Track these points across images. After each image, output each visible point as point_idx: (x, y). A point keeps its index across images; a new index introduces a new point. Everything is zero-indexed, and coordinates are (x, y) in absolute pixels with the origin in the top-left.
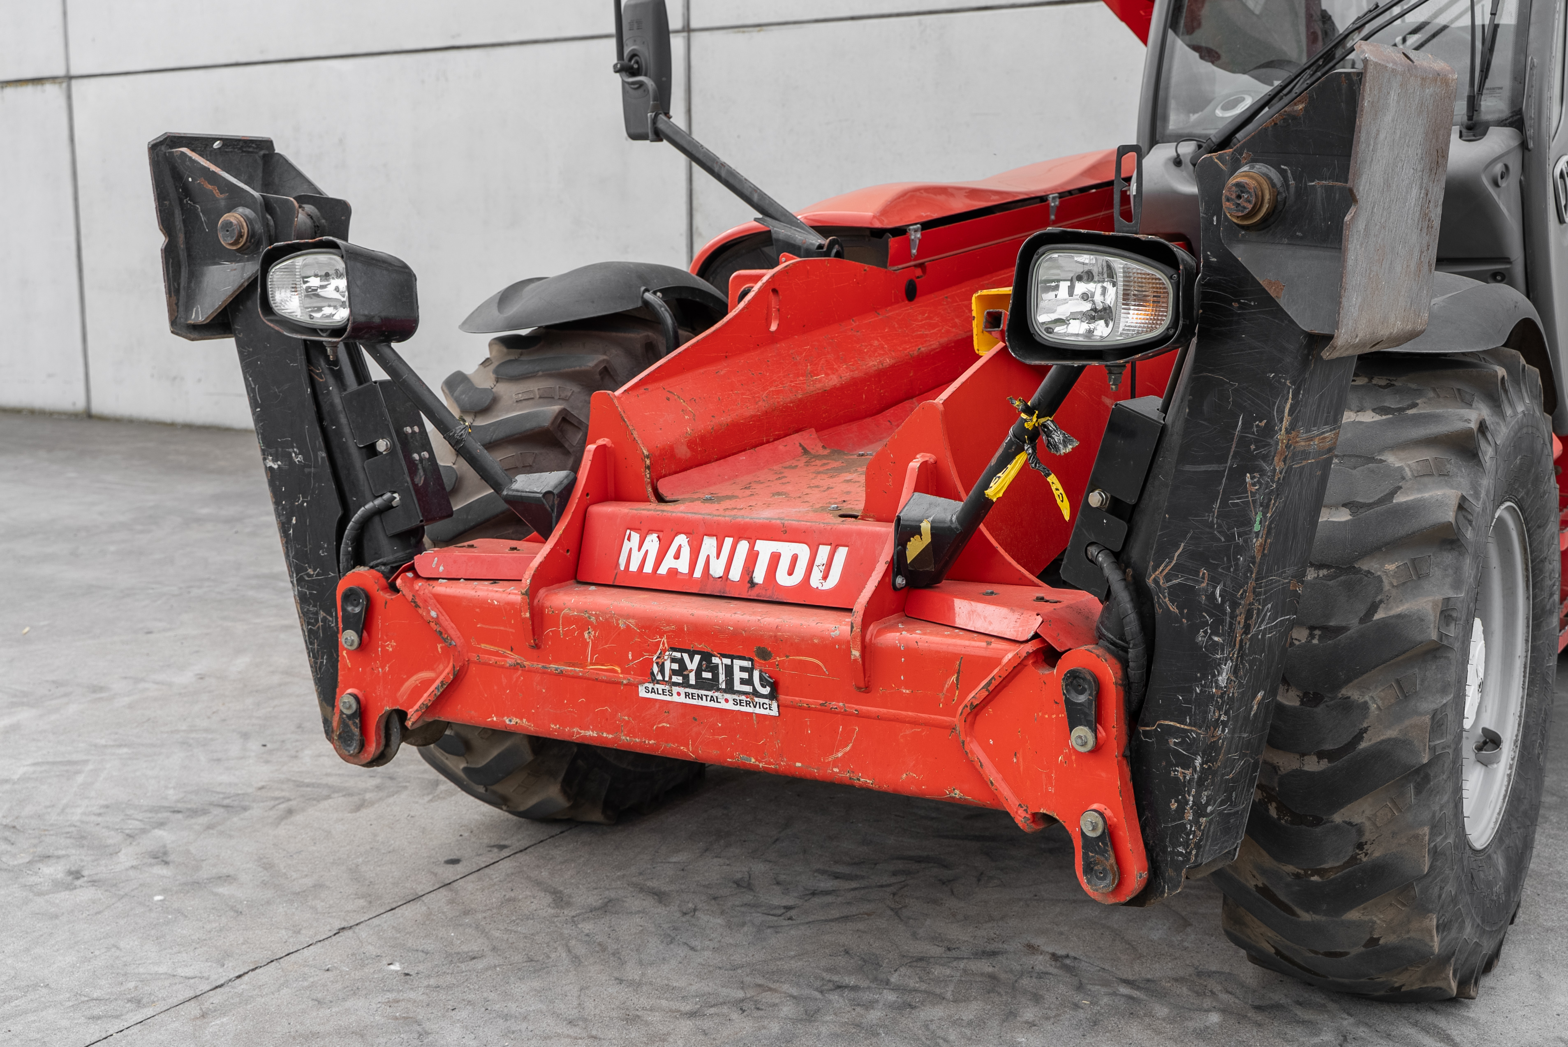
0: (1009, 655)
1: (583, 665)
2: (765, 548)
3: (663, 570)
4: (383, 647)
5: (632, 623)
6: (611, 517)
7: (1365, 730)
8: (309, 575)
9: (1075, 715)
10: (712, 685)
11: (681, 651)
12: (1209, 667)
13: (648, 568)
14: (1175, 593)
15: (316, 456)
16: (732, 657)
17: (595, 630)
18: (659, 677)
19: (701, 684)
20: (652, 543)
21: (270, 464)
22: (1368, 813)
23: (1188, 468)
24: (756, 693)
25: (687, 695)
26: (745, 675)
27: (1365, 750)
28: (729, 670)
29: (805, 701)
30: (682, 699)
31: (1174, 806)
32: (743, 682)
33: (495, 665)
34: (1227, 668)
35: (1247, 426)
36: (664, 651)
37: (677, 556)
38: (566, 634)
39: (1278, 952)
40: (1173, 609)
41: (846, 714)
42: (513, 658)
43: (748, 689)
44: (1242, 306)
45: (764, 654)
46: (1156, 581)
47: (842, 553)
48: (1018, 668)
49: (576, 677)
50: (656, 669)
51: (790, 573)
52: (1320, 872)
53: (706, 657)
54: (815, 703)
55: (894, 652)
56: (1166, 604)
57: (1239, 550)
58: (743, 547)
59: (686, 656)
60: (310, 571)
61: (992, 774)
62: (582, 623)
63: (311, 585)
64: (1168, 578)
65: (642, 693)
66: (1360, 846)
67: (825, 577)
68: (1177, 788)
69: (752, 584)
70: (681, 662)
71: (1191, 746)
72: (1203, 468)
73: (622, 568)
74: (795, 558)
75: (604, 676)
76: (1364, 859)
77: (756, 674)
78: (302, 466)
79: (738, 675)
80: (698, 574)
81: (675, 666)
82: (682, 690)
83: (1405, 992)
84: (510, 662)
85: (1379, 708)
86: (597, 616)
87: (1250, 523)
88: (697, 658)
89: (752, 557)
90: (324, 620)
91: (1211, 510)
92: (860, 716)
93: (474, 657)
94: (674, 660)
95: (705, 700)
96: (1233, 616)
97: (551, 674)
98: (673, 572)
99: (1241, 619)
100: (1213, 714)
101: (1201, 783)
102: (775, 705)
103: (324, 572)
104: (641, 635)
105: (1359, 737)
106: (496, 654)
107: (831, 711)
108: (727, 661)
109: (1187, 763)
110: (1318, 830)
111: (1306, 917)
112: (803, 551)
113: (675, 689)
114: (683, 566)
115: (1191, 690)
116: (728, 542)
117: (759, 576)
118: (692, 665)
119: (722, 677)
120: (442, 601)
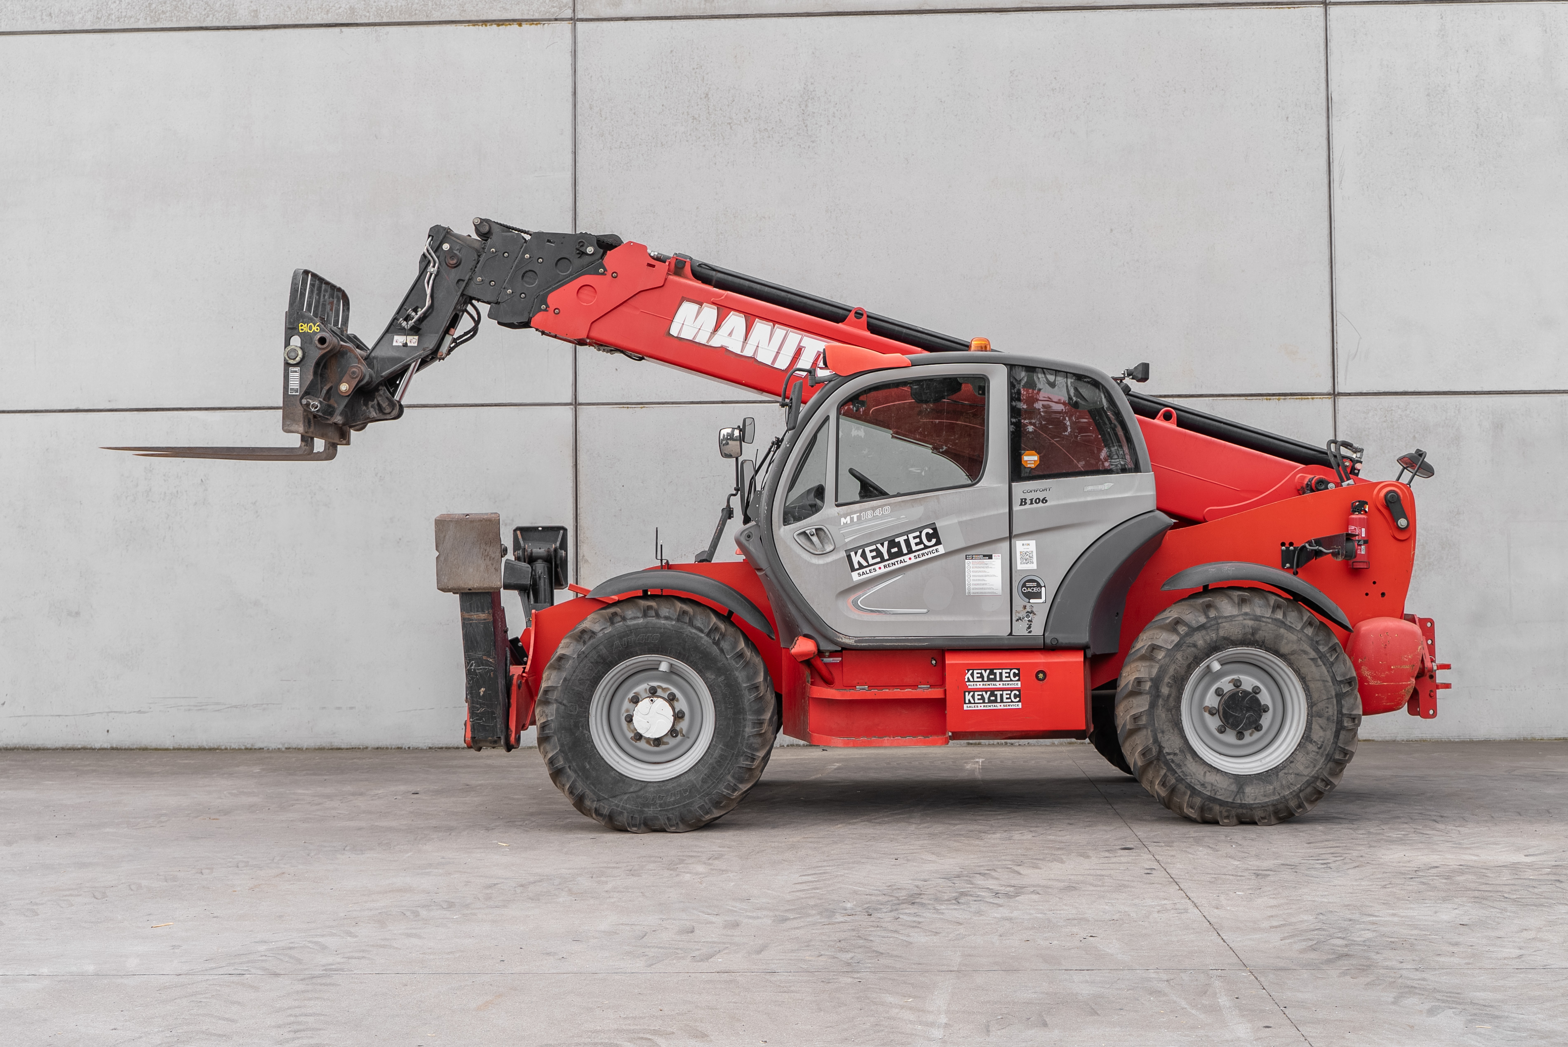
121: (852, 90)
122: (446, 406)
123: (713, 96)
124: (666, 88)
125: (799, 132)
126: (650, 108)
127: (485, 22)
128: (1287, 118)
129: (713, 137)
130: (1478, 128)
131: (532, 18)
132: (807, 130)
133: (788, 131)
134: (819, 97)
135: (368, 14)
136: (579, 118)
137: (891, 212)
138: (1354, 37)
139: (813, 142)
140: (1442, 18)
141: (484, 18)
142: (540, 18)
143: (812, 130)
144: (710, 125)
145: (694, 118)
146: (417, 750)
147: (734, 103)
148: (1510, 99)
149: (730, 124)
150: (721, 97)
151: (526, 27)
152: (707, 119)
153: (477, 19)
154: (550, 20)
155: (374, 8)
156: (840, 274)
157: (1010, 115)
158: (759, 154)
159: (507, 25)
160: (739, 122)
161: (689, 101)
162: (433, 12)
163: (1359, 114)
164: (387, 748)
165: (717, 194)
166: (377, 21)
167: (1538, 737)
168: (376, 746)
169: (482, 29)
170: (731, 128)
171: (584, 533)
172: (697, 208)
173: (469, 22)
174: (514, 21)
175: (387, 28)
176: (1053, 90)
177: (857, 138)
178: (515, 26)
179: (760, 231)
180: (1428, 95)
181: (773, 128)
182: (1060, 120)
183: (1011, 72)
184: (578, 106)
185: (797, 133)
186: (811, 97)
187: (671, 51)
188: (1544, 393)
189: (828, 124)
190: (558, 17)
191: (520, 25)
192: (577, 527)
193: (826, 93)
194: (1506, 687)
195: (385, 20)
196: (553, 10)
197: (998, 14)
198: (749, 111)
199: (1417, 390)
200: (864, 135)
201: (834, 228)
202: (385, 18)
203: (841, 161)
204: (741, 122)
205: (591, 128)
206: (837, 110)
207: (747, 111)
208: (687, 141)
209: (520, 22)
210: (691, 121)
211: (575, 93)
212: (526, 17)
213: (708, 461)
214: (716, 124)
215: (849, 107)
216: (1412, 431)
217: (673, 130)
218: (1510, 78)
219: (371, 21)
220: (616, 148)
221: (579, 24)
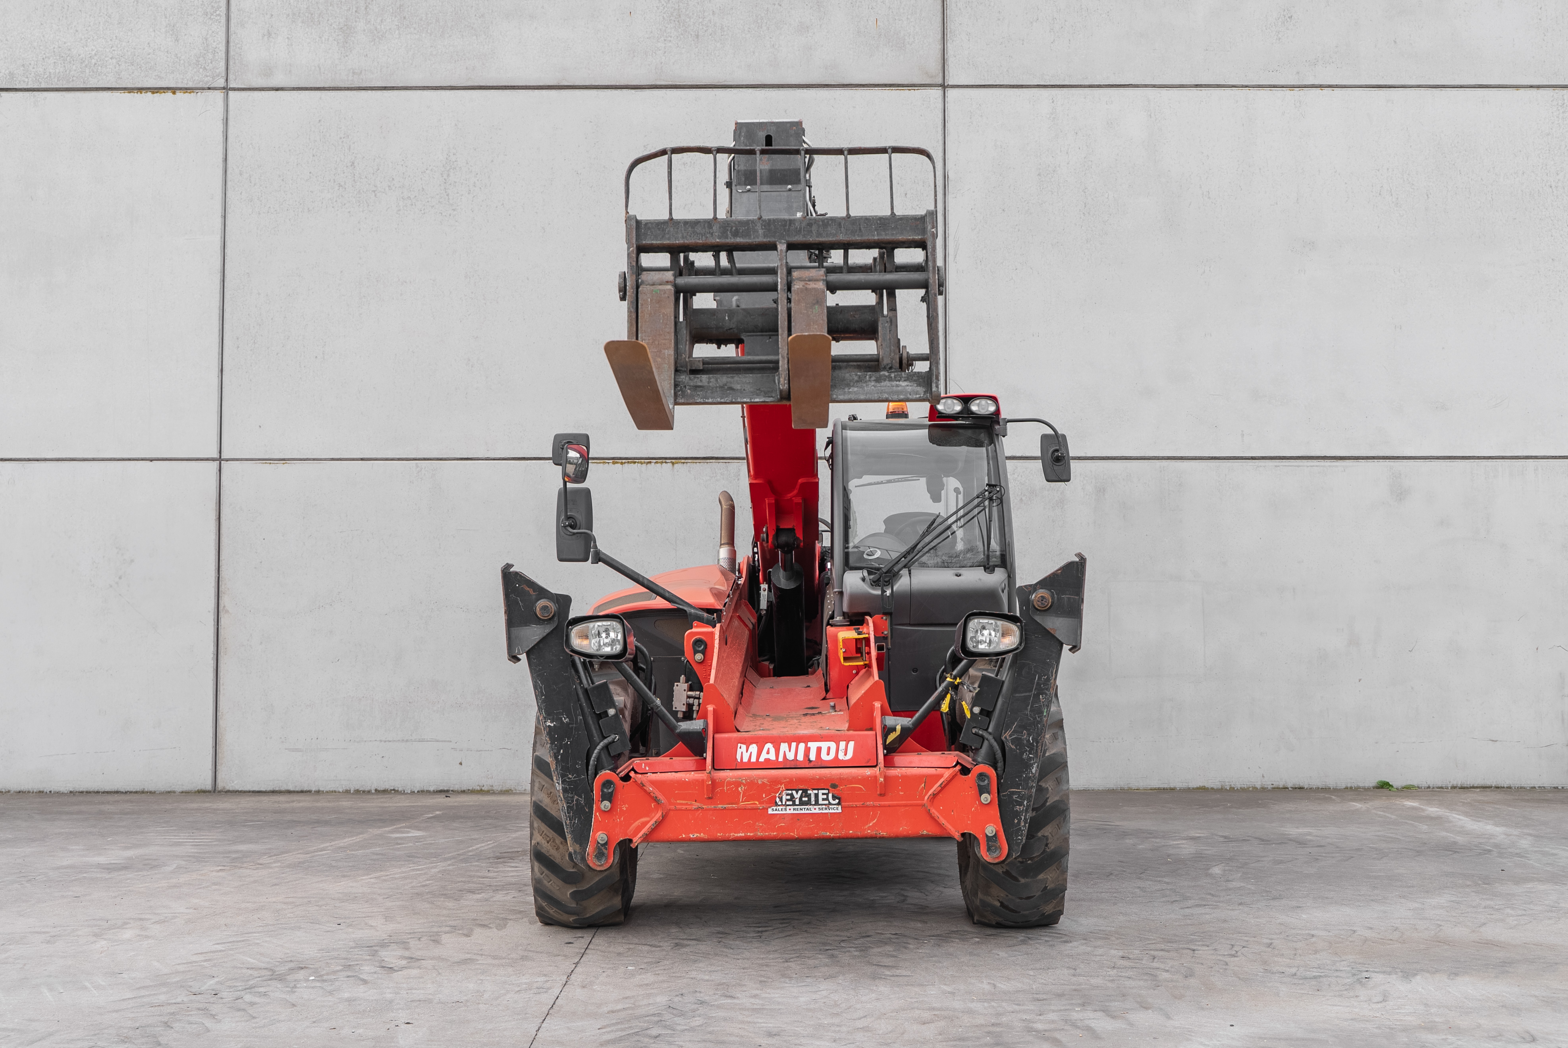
0: (947, 774)
1: (737, 803)
2: (814, 746)
3: (762, 759)
4: (621, 809)
5: (765, 781)
6: (729, 739)
7: (1048, 798)
8: (569, 778)
9: (982, 790)
10: (808, 803)
11: (792, 790)
12: (1028, 766)
13: (754, 759)
14: (1013, 741)
15: (577, 719)
16: (818, 790)
17: (744, 785)
18: (780, 803)
19: (802, 803)
20: (754, 748)
21: (548, 724)
22: (1050, 831)
23: (1017, 695)
24: (830, 804)
25: (794, 809)
26: (825, 797)
27: (1049, 805)
28: (817, 796)
29: (854, 804)
30: (792, 812)
31: (1016, 821)
32: (823, 799)
33: (686, 810)
34: (1035, 766)
35: (1040, 678)
36: (783, 791)
37: (768, 753)
38: (728, 790)
39: (1002, 904)
40: (1013, 747)
41: (874, 806)
42: (696, 805)
43: (826, 802)
44: (1036, 637)
45: (834, 786)
46: (1005, 738)
47: (851, 744)
48: (953, 778)
49: (734, 809)
50: (778, 800)
51: (828, 754)
52: (1030, 859)
53: (805, 791)
54: (859, 804)
55: (897, 777)
56: (1010, 745)
57: (1039, 722)
58: (802, 746)
59: (794, 792)
60: (570, 776)
61: (943, 821)
62: (738, 784)
63: (570, 783)
64: (1010, 736)
65: (770, 811)
66: (1047, 845)
67: (846, 755)
68: (1017, 814)
69: (810, 761)
70: (792, 795)
71: (1022, 797)
72: (1023, 695)
73: (739, 761)
74: (829, 748)
75: (749, 807)
76: (1048, 850)
77: (830, 795)
78: (568, 724)
79: (821, 797)
80: (781, 759)
81: (789, 797)
82: (792, 808)
83: (1048, 915)
84: (694, 807)
85: (1052, 789)
86: (746, 780)
87: (1042, 713)
88: (800, 792)
89: (807, 751)
90: (577, 800)
91: (1027, 709)
92: (881, 806)
93: (673, 807)
94: (787, 795)
95: (804, 810)
96: (1037, 747)
97: (719, 809)
98: (767, 760)
99: (1040, 747)
100: (1031, 784)
101: (1027, 811)
102: (840, 807)
103: (579, 776)
104: (770, 786)
105: (1046, 801)
106: (687, 804)
107: (867, 806)
108: (816, 792)
109: (1021, 804)
110: (1032, 840)
111: (1022, 881)
112: (833, 745)
113: (788, 808)
114: (772, 756)
115: (1022, 776)
116: (794, 744)
117: (813, 757)
118: (797, 796)
119: (813, 799)
120: (653, 783)
121: (492, 161)
122: (94, 460)
123: (358, 164)
124: (314, 156)
125: (441, 200)
126: (298, 175)
127: (140, 90)
128: (906, 194)
129: (358, 204)
130: (1085, 207)
131: (186, 86)
132: (449, 199)
133: (430, 199)
134: (460, 167)
135: (26, 80)
136: (229, 184)
137: (528, 279)
138: (971, 118)
139: (454, 210)
140: (1053, 102)
141: (140, 86)
142: (194, 86)
143: (453, 199)
144: (356, 192)
145: (340, 185)
146: (59, 794)
147: (379, 171)
148: (1116, 179)
149: (374, 191)
150: (366, 166)
151: (179, 94)
152: (353, 186)
153: (133, 86)
154: (203, 89)
155: (33, 74)
156: (477, 337)
157: (643, 188)
158: (401, 221)
159: (161, 93)
160: (383, 190)
161: (336, 169)
162: (90, 79)
163: (974, 192)
164: (29, 792)
165: (360, 258)
166: (36, 86)
167: (1134, 787)
168: (18, 789)
169: (137, 96)
170: (375, 195)
171: (225, 584)
172: (342, 272)
173: (125, 89)
174: (168, 89)
175: (45, 94)
176: (684, 164)
177: (497, 207)
178: (169, 94)
179: (401, 294)
180: (1039, 175)
181: (416, 196)
182: (691, 193)
183: (644, 146)
184: (229, 172)
185: (439, 202)
186: (453, 166)
187: (320, 121)
188: (1144, 459)
189: (469, 193)
190: (211, 86)
191: (174, 93)
192: (219, 578)
193: (467, 163)
194: (1105, 739)
195: (43, 86)
196: (206, 79)
197: (633, 91)
198: (393, 179)
199: (1024, 455)
200: (503, 204)
201: (472, 293)
202: (43, 83)
203: (481, 229)
204: (385, 189)
205: (241, 194)
206: (478, 180)
207: (391, 179)
208: (333, 207)
209: (174, 90)
210: (337, 188)
211: (226, 160)
212: (180, 86)
213: (347, 516)
214: (361, 191)
215: (489, 177)
216: (1020, 494)
217: (320, 197)
218: (1117, 160)
219: (29, 87)
220: (264, 213)
221: (231, 93)
